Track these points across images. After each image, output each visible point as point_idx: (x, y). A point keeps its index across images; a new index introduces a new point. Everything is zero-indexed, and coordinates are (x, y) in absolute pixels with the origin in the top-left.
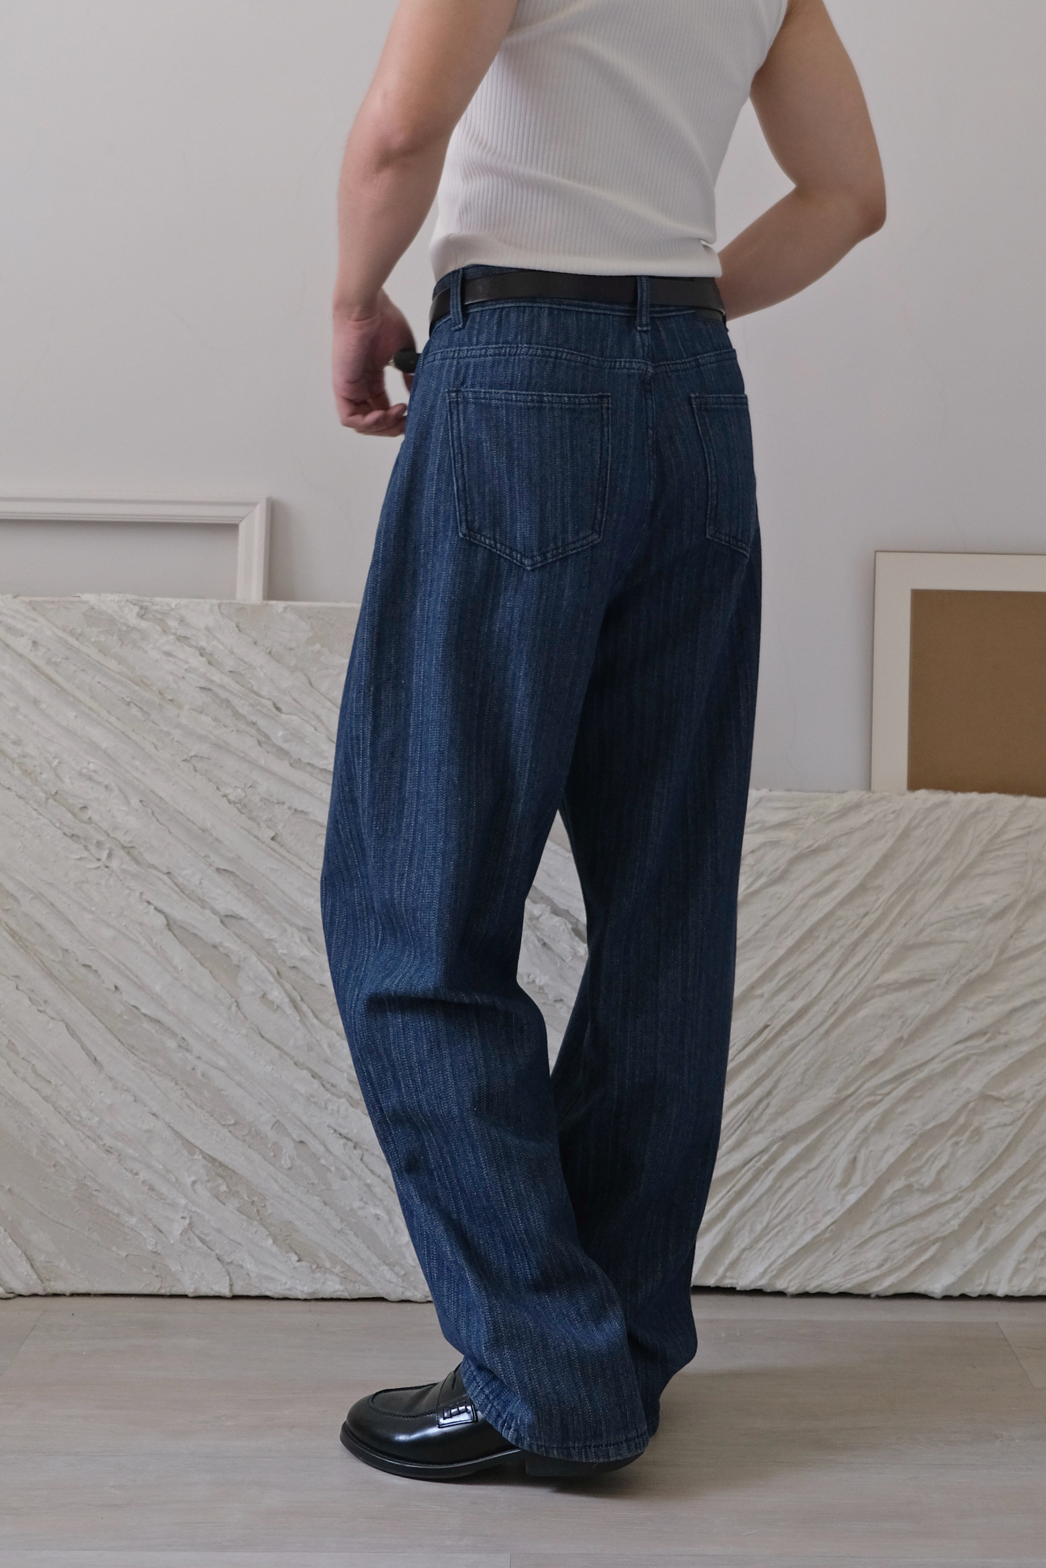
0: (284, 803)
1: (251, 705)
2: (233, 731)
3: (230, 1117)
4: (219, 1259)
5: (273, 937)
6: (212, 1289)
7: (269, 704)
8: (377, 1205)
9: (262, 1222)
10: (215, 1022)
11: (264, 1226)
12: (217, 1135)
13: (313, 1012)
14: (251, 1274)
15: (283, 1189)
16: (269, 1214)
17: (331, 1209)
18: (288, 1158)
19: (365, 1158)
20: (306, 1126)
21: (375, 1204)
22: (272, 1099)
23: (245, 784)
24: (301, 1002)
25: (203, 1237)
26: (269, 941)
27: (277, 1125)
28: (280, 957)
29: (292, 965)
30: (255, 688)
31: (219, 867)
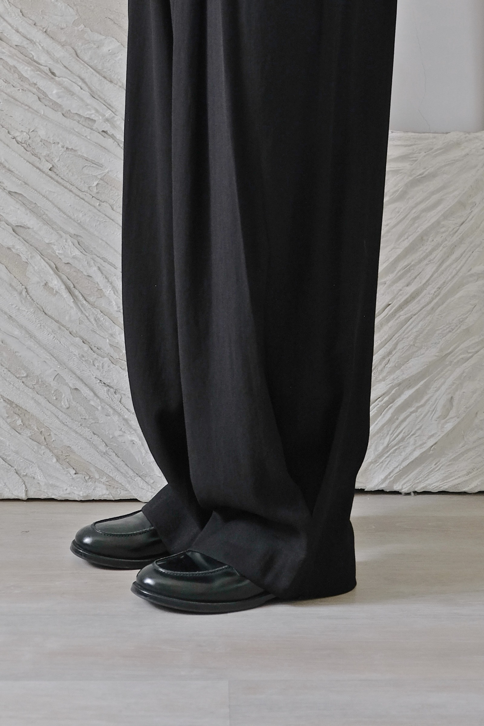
0: (59, 143)
1: (32, 70)
2: (19, 90)
3: (23, 371)
4: (17, 473)
5: (51, 242)
6: (12, 493)
7: (46, 69)
8: (133, 434)
9: (47, 446)
10: (10, 303)
11: (50, 449)
12: (13, 385)
13: (83, 296)
14: (40, 483)
15: (63, 423)
16: (53, 441)
17: (98, 437)
18: (66, 400)
19: (122, 401)
20: (79, 377)
21: (131, 432)
22: (54, 359)
23: (29, 129)
24: (73, 289)
25: (5, 458)
26: (48, 244)
27: (57, 377)
28: (58, 256)
29: (66, 263)
30: (35, 58)
31: (12, 191)
